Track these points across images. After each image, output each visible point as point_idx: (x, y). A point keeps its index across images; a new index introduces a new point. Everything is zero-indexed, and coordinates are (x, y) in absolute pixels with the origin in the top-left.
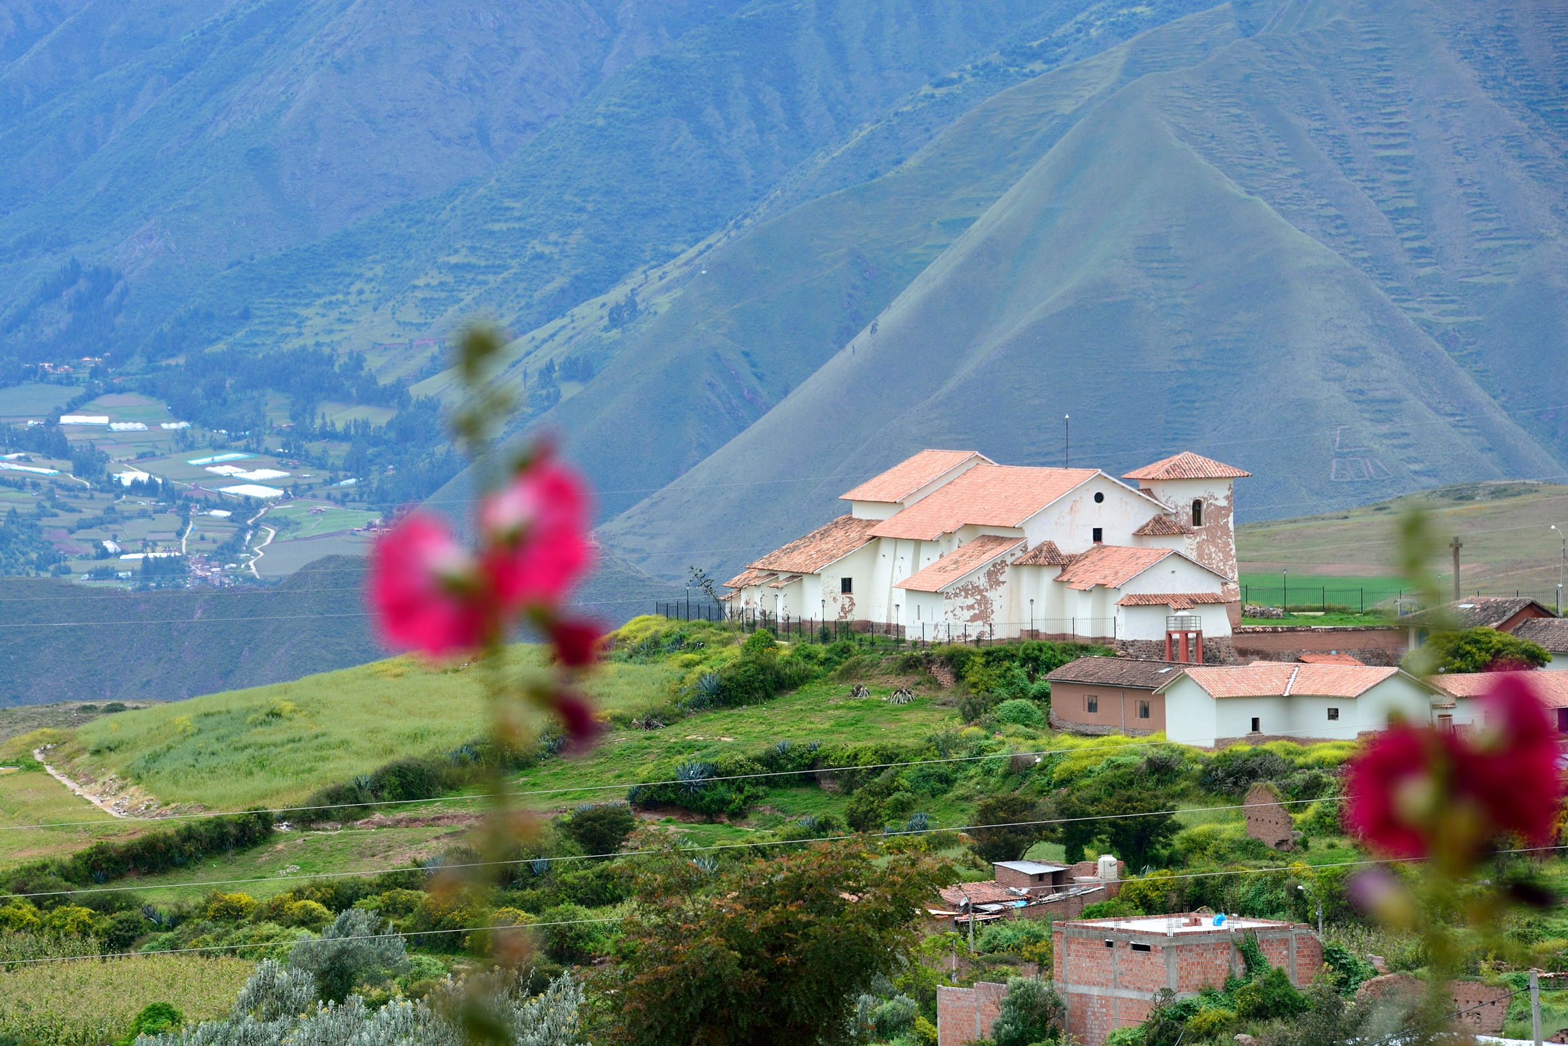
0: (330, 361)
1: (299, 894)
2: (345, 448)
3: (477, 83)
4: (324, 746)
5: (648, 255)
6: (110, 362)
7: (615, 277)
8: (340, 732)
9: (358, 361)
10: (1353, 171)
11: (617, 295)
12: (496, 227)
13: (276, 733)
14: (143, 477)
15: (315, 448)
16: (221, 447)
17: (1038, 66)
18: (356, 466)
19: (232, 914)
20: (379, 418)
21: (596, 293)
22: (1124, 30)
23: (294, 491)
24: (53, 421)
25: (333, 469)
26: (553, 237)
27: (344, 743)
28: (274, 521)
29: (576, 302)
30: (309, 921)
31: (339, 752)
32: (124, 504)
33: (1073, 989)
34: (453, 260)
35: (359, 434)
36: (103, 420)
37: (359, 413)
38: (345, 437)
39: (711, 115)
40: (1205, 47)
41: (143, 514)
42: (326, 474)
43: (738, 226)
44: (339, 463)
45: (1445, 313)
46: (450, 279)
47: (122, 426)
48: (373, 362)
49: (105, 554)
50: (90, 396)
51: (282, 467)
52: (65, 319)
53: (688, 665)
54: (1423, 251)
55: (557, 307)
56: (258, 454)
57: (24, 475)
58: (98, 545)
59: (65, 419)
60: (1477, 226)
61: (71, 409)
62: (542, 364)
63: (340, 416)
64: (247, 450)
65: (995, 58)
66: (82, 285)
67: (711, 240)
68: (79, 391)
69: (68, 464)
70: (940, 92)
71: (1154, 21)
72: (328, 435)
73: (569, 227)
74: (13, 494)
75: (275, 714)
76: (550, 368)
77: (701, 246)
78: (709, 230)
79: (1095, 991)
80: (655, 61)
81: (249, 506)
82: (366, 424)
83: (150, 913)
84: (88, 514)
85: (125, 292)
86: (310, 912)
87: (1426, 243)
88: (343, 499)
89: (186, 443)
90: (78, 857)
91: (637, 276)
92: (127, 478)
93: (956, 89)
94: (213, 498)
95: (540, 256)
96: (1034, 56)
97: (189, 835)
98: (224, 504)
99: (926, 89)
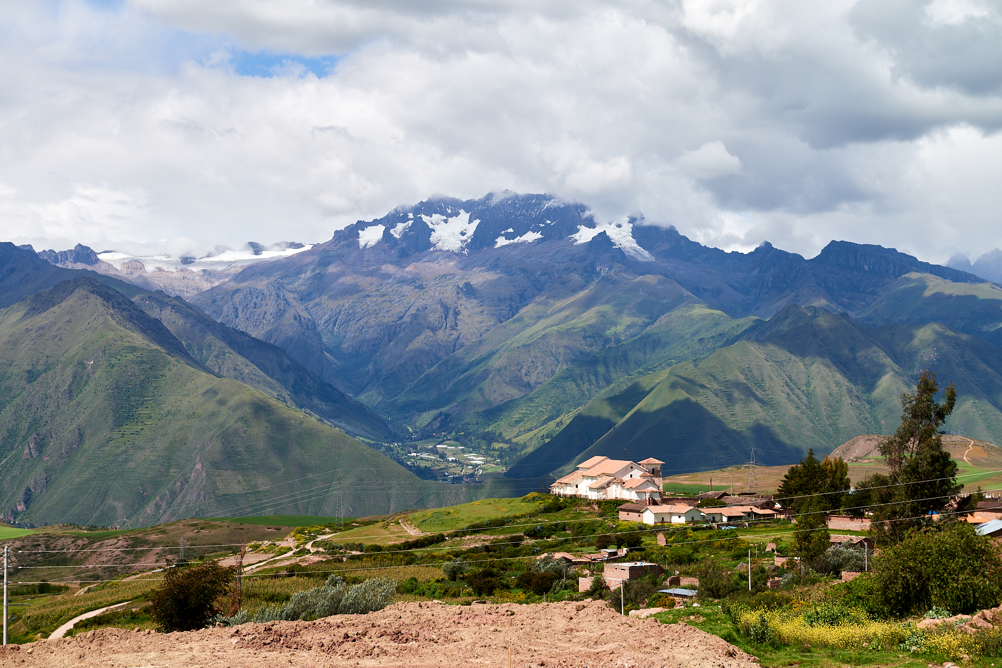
0: (495, 434)
1: (448, 553)
2: (498, 452)
3: (528, 374)
4: (458, 520)
5: (565, 411)
6: (447, 434)
7: (558, 416)
8: (463, 517)
9: (501, 434)
10: (718, 397)
11: (558, 420)
12: (532, 405)
13: (448, 517)
14: (454, 459)
15: (491, 453)
16: (471, 452)
17: (651, 372)
18: (501, 457)
19: (434, 557)
20: (505, 446)
21: (554, 419)
22: (670, 365)
23: (486, 462)
24: (435, 447)
25: (495, 457)
26: (544, 407)
27: (463, 520)
28: (482, 469)
29: (549, 422)
30: (449, 560)
31: (461, 522)
32: (450, 465)
33: (608, 578)
34: (522, 412)
35: (501, 450)
36: (446, 446)
37: (501, 445)
38: (498, 450)
39: (579, 381)
40: (686, 369)
41: (454, 467)
42: (493, 459)
43: (585, 405)
44: (496, 456)
45: (738, 428)
46: (522, 416)
47: (450, 448)
48: (504, 434)
49: (445, 475)
50: (444, 441)
51: (484, 457)
52: (438, 424)
53: (541, 503)
54: (733, 414)
55: (545, 422)
56: (479, 454)
57: (429, 458)
58: (444, 473)
59: (437, 446)
60: (745, 409)
61: (439, 444)
62: (541, 435)
63: (496, 445)
64: (476, 453)
65: (642, 370)
66: (443, 417)
67: (579, 408)
68: (441, 440)
69: (438, 456)
70: (629, 377)
71: (676, 363)
72: (494, 450)
73: (548, 405)
74: (427, 462)
75: (449, 513)
76: (543, 436)
77: (577, 409)
78: (579, 406)
79: (613, 579)
80: (567, 369)
81: (477, 465)
82: (502, 447)
83: (416, 556)
84: (442, 467)
85: (451, 419)
86: (450, 557)
87: (734, 413)
88: (497, 464)
89: (463, 451)
90: (401, 544)
91: (562, 416)
92: (450, 459)
93: (632, 376)
94: (469, 464)
95: (541, 411)
96: (650, 370)
97: (426, 539)
98: (471, 465)
99: (627, 376)
